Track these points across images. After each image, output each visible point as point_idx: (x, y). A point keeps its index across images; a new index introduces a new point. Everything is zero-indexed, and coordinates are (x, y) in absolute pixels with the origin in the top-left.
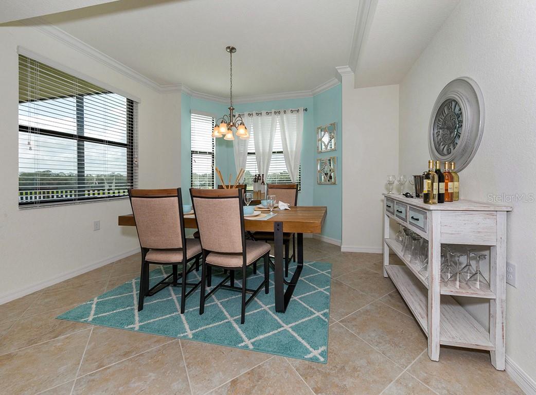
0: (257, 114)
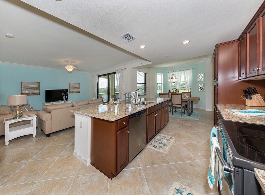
0: (176, 71)
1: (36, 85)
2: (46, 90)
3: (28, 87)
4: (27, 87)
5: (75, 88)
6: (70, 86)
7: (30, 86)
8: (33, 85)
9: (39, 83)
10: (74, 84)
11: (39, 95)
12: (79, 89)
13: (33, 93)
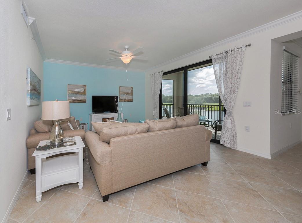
1: (82, 89)
2: (93, 96)
3: (75, 91)
4: (73, 91)
5: (127, 94)
6: (120, 92)
7: (76, 90)
8: (78, 89)
9: (85, 86)
10: (125, 88)
11: (86, 102)
12: (131, 95)
13: (80, 100)
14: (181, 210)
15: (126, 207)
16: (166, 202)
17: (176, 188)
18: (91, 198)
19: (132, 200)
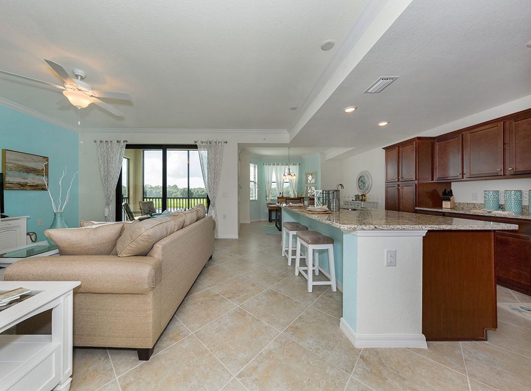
14: (229, 298)
15: (185, 335)
16: (214, 301)
17: (209, 286)
18: (117, 378)
19: (182, 325)
